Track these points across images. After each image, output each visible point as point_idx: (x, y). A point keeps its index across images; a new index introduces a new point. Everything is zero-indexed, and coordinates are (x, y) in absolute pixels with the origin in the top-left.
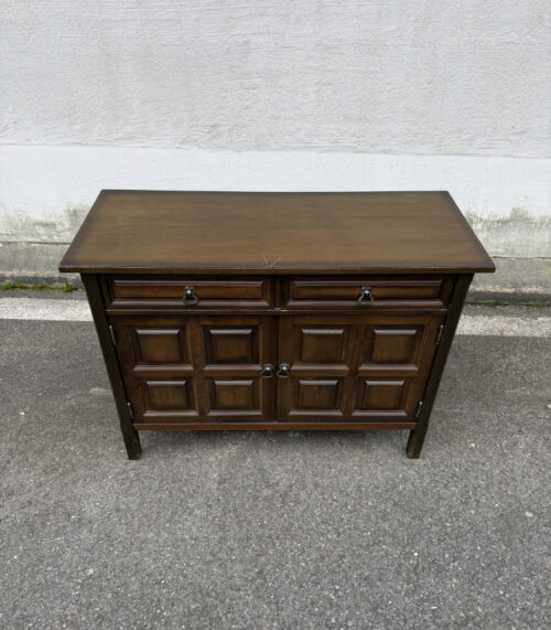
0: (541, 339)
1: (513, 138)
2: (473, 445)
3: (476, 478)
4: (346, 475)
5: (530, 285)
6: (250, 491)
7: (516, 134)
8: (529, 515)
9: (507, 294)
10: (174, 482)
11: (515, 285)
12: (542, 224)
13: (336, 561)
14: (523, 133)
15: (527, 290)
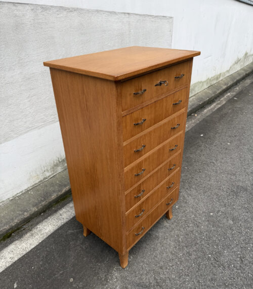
2: (177, 207)
3: (190, 216)
8: (212, 214)
13: (199, 285)
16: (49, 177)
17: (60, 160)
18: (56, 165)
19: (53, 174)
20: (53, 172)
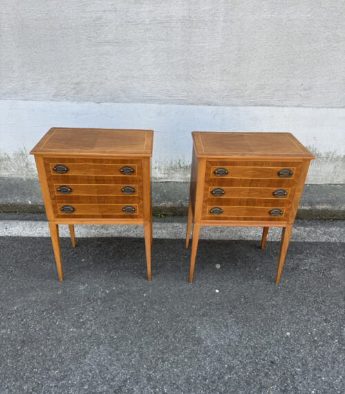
0: (335, 243)
1: (302, 93)
2: (288, 334)
3: (293, 366)
4: (177, 367)
5: (322, 203)
6: (86, 387)
7: (305, 90)
9: (305, 211)
10: (16, 380)
11: (311, 204)
12: (327, 158)
14: (310, 88)
15: (320, 207)
16: (160, 179)
17: (182, 165)
18: (174, 169)
19: (167, 178)
20: (166, 176)
